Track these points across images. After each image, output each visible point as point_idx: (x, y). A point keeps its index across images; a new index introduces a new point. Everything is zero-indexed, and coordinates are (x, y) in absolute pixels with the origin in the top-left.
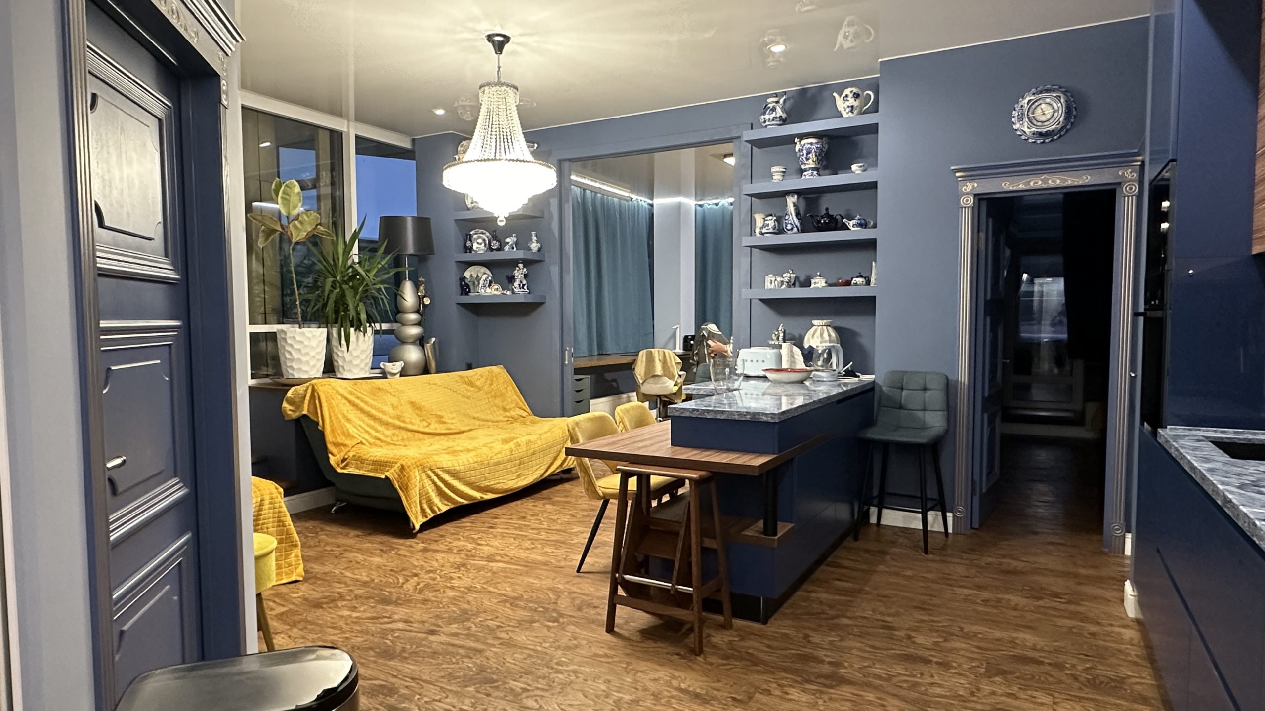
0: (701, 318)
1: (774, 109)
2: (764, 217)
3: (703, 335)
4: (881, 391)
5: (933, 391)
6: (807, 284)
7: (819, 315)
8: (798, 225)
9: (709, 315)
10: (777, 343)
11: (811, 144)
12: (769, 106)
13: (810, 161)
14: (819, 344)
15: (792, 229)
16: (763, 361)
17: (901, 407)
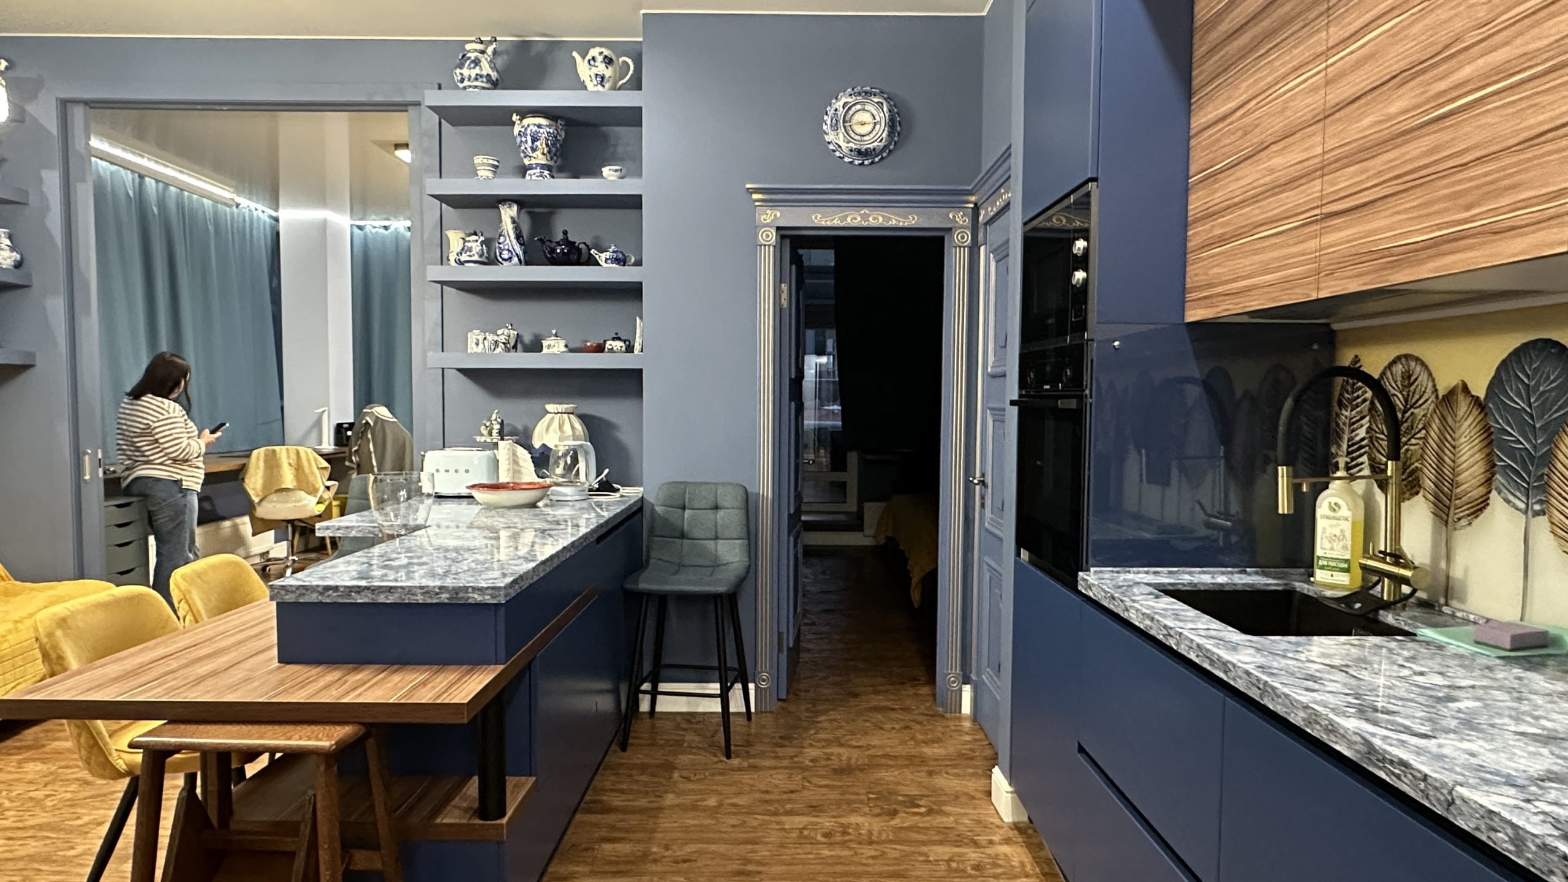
0: (364, 396)
1: (476, 62)
2: (463, 235)
3: (367, 423)
4: (653, 510)
5: (727, 511)
6: (536, 346)
7: (558, 396)
8: (521, 253)
9: (377, 391)
10: (489, 440)
11: (539, 126)
12: (469, 55)
13: (538, 153)
14: (558, 443)
15: (510, 259)
16: (467, 471)
17: (683, 536)
